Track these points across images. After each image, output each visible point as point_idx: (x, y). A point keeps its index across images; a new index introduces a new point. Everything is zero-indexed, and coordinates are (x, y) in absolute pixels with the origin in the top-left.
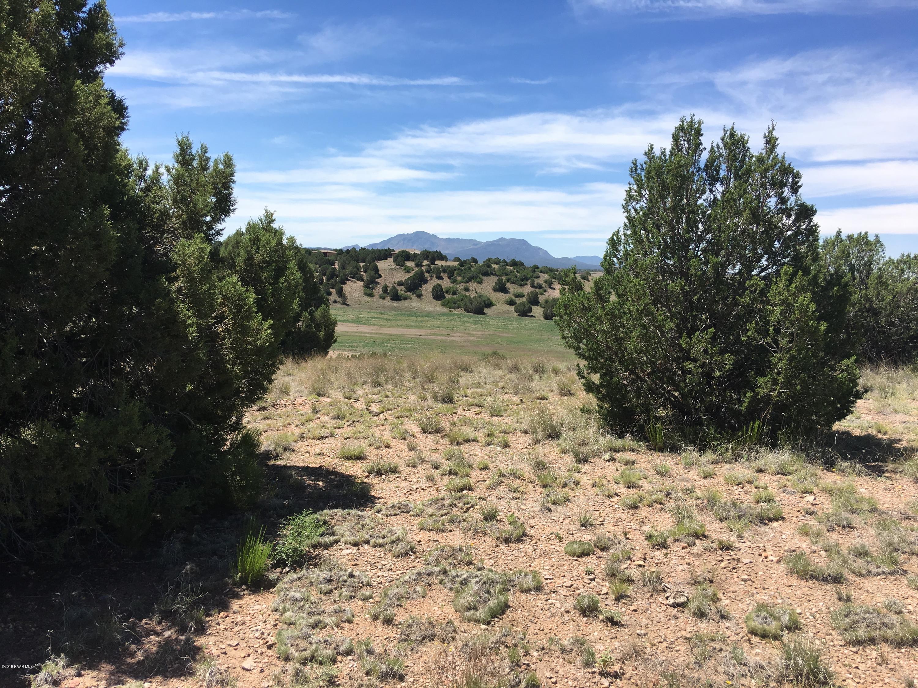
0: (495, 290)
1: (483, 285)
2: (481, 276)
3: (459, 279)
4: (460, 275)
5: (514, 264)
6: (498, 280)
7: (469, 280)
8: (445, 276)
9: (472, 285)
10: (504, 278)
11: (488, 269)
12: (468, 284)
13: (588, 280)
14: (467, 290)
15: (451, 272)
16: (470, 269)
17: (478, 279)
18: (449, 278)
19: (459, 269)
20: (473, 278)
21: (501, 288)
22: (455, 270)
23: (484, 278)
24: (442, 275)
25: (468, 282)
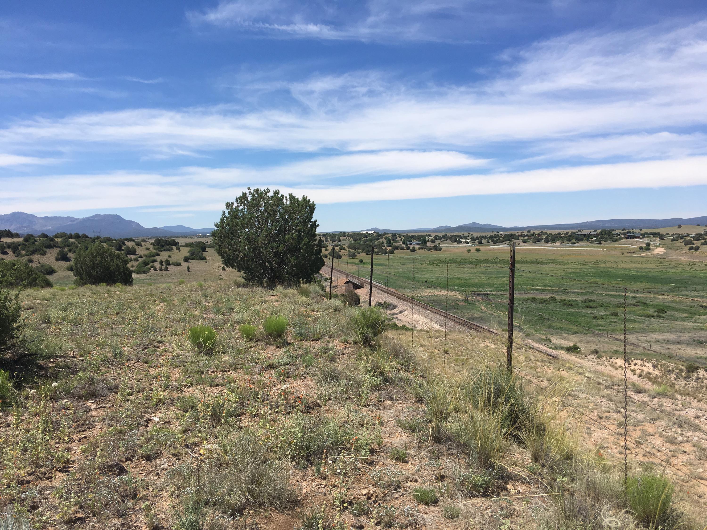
0: (57, 259)
1: (46, 256)
2: (45, 249)
3: (23, 252)
4: (24, 249)
5: (77, 236)
6: (60, 251)
7: (33, 253)
8: (10, 251)
9: (35, 257)
10: (66, 249)
11: (51, 243)
12: (31, 257)
13: (141, 246)
14: (31, 261)
15: (15, 248)
16: (34, 243)
17: (41, 252)
18: (14, 253)
19: (23, 244)
20: (36, 251)
21: (63, 257)
22: (19, 245)
23: (47, 250)
24: (6, 250)
25: (31, 255)
